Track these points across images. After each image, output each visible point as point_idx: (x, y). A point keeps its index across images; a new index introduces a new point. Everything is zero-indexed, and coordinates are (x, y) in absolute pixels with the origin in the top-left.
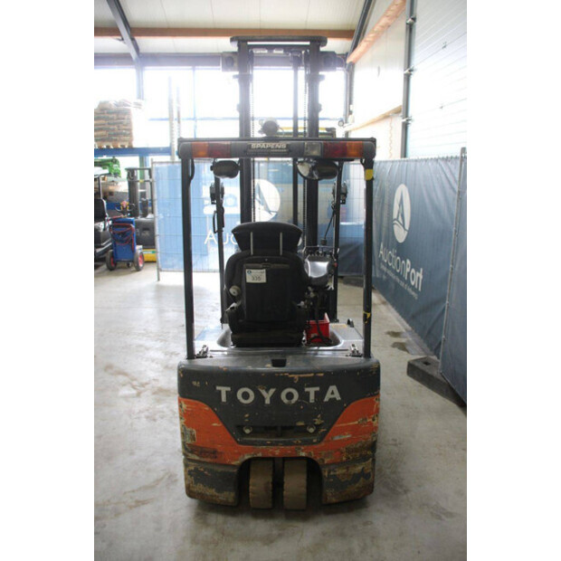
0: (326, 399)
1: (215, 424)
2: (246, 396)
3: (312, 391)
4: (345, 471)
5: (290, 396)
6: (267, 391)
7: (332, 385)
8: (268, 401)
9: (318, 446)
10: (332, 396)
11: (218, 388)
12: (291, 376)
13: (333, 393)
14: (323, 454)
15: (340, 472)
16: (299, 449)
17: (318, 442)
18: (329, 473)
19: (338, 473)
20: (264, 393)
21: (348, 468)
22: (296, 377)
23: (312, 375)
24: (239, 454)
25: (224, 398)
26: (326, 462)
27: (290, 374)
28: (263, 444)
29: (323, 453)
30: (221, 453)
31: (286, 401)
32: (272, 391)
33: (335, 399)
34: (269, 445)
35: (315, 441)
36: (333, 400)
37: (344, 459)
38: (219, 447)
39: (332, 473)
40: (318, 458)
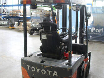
0: (53, 75)
1: (27, 75)
2: (33, 69)
3: (49, 72)
5: (44, 72)
7: (55, 71)
8: (38, 72)
10: (55, 75)
11: (28, 65)
12: (44, 66)
13: (55, 74)
20: (37, 69)
31: (42, 73)
32: (39, 69)
33: (56, 76)
36: (55, 76)
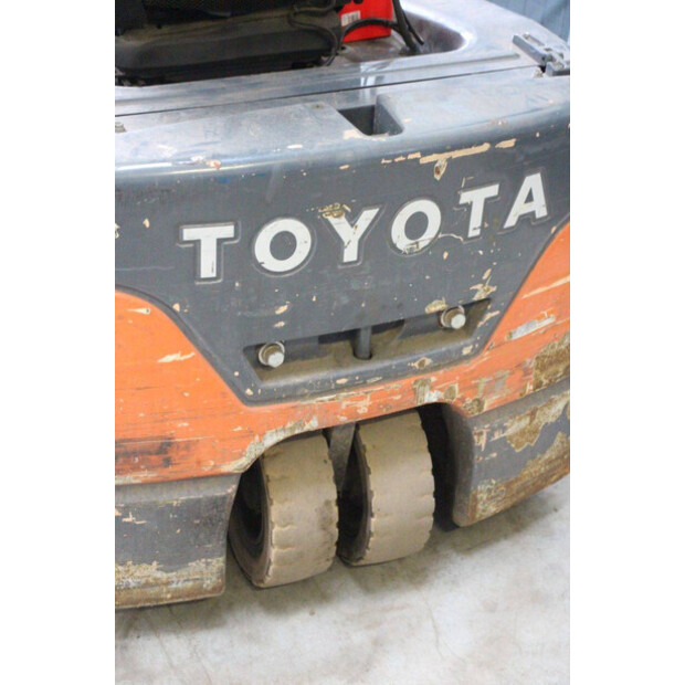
0: (511, 221)
1: (169, 358)
2: (283, 245)
4: (525, 422)
5: (416, 225)
6: (352, 218)
7: (533, 171)
8: (350, 254)
9: (472, 365)
10: (528, 209)
11: (189, 235)
12: (425, 160)
13: (530, 198)
14: (482, 387)
15: (514, 427)
16: (424, 383)
17: (476, 352)
18: (490, 435)
19: (510, 432)
20: (341, 225)
21: (533, 414)
22: (441, 160)
23: (485, 147)
24: (249, 434)
25: (208, 266)
26: (486, 408)
27: (425, 153)
28: (326, 388)
29: (483, 382)
30: (188, 446)
32: (367, 216)
33: (532, 215)
34: (341, 388)
35: (466, 351)
36: (527, 221)
37: (530, 388)
38: (180, 429)
39: (497, 436)
40: (469, 401)
